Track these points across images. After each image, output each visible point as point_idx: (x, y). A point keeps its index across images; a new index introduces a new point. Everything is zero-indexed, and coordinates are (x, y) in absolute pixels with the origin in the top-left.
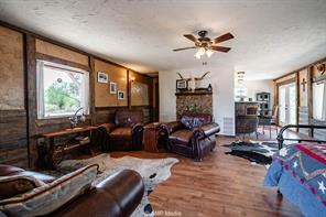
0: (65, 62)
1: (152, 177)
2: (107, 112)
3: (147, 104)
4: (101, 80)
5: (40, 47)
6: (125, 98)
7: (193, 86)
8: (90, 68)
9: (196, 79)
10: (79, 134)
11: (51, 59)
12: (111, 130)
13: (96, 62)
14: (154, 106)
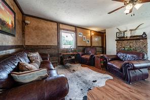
0: (68, 30)
1: (94, 81)
2: (82, 48)
3: (101, 45)
4: (79, 35)
5: (61, 26)
6: (90, 42)
7: (128, 35)
8: (76, 31)
9: (131, 30)
10: (72, 55)
11: (64, 29)
12: (82, 55)
13: (78, 29)
14: (105, 46)
